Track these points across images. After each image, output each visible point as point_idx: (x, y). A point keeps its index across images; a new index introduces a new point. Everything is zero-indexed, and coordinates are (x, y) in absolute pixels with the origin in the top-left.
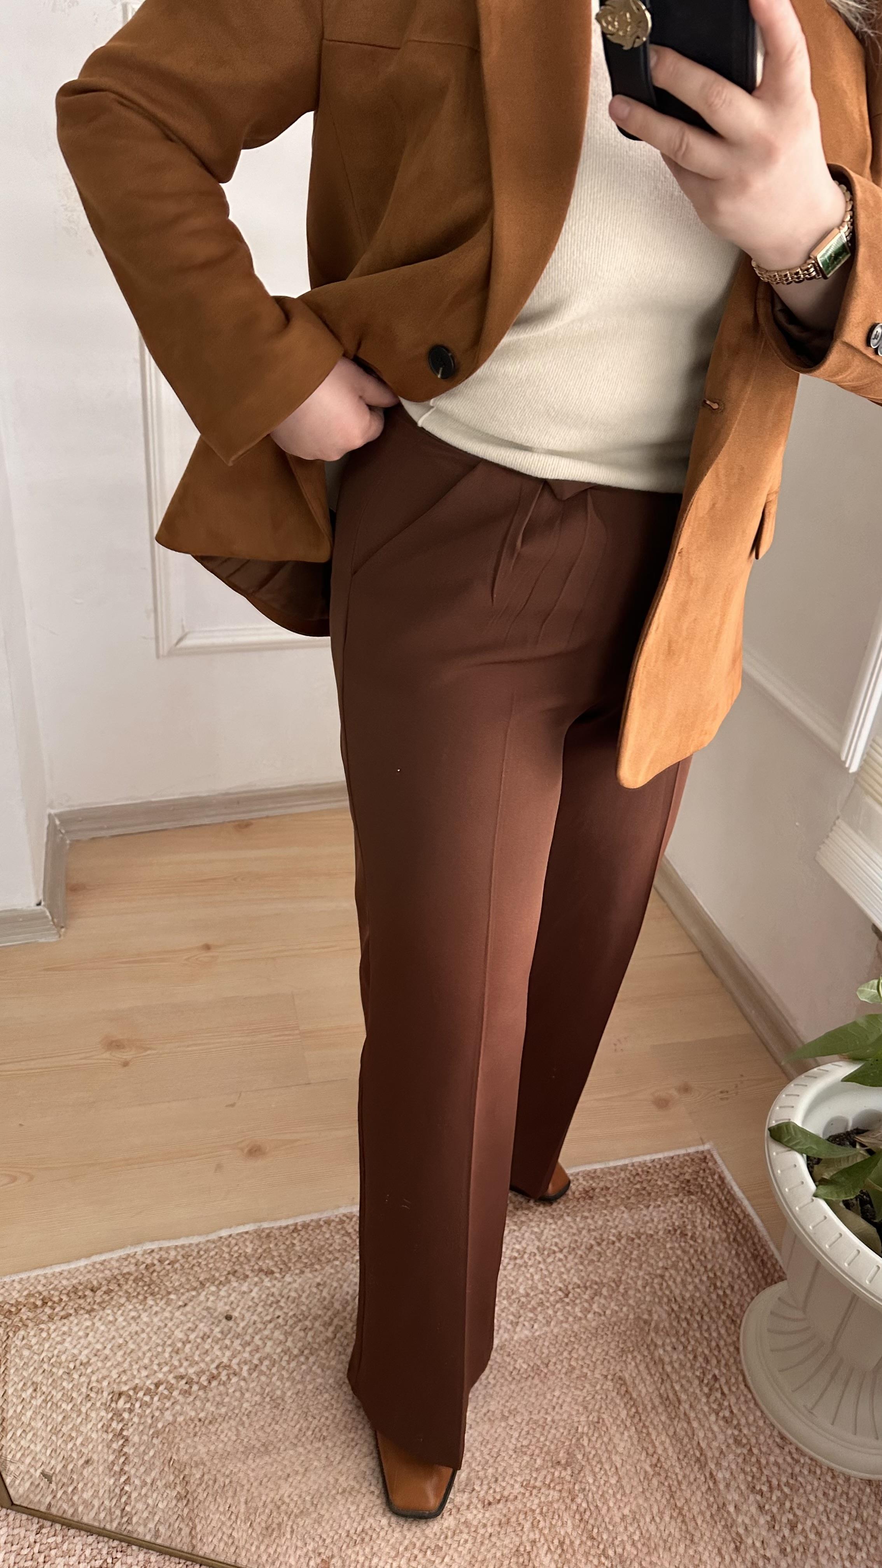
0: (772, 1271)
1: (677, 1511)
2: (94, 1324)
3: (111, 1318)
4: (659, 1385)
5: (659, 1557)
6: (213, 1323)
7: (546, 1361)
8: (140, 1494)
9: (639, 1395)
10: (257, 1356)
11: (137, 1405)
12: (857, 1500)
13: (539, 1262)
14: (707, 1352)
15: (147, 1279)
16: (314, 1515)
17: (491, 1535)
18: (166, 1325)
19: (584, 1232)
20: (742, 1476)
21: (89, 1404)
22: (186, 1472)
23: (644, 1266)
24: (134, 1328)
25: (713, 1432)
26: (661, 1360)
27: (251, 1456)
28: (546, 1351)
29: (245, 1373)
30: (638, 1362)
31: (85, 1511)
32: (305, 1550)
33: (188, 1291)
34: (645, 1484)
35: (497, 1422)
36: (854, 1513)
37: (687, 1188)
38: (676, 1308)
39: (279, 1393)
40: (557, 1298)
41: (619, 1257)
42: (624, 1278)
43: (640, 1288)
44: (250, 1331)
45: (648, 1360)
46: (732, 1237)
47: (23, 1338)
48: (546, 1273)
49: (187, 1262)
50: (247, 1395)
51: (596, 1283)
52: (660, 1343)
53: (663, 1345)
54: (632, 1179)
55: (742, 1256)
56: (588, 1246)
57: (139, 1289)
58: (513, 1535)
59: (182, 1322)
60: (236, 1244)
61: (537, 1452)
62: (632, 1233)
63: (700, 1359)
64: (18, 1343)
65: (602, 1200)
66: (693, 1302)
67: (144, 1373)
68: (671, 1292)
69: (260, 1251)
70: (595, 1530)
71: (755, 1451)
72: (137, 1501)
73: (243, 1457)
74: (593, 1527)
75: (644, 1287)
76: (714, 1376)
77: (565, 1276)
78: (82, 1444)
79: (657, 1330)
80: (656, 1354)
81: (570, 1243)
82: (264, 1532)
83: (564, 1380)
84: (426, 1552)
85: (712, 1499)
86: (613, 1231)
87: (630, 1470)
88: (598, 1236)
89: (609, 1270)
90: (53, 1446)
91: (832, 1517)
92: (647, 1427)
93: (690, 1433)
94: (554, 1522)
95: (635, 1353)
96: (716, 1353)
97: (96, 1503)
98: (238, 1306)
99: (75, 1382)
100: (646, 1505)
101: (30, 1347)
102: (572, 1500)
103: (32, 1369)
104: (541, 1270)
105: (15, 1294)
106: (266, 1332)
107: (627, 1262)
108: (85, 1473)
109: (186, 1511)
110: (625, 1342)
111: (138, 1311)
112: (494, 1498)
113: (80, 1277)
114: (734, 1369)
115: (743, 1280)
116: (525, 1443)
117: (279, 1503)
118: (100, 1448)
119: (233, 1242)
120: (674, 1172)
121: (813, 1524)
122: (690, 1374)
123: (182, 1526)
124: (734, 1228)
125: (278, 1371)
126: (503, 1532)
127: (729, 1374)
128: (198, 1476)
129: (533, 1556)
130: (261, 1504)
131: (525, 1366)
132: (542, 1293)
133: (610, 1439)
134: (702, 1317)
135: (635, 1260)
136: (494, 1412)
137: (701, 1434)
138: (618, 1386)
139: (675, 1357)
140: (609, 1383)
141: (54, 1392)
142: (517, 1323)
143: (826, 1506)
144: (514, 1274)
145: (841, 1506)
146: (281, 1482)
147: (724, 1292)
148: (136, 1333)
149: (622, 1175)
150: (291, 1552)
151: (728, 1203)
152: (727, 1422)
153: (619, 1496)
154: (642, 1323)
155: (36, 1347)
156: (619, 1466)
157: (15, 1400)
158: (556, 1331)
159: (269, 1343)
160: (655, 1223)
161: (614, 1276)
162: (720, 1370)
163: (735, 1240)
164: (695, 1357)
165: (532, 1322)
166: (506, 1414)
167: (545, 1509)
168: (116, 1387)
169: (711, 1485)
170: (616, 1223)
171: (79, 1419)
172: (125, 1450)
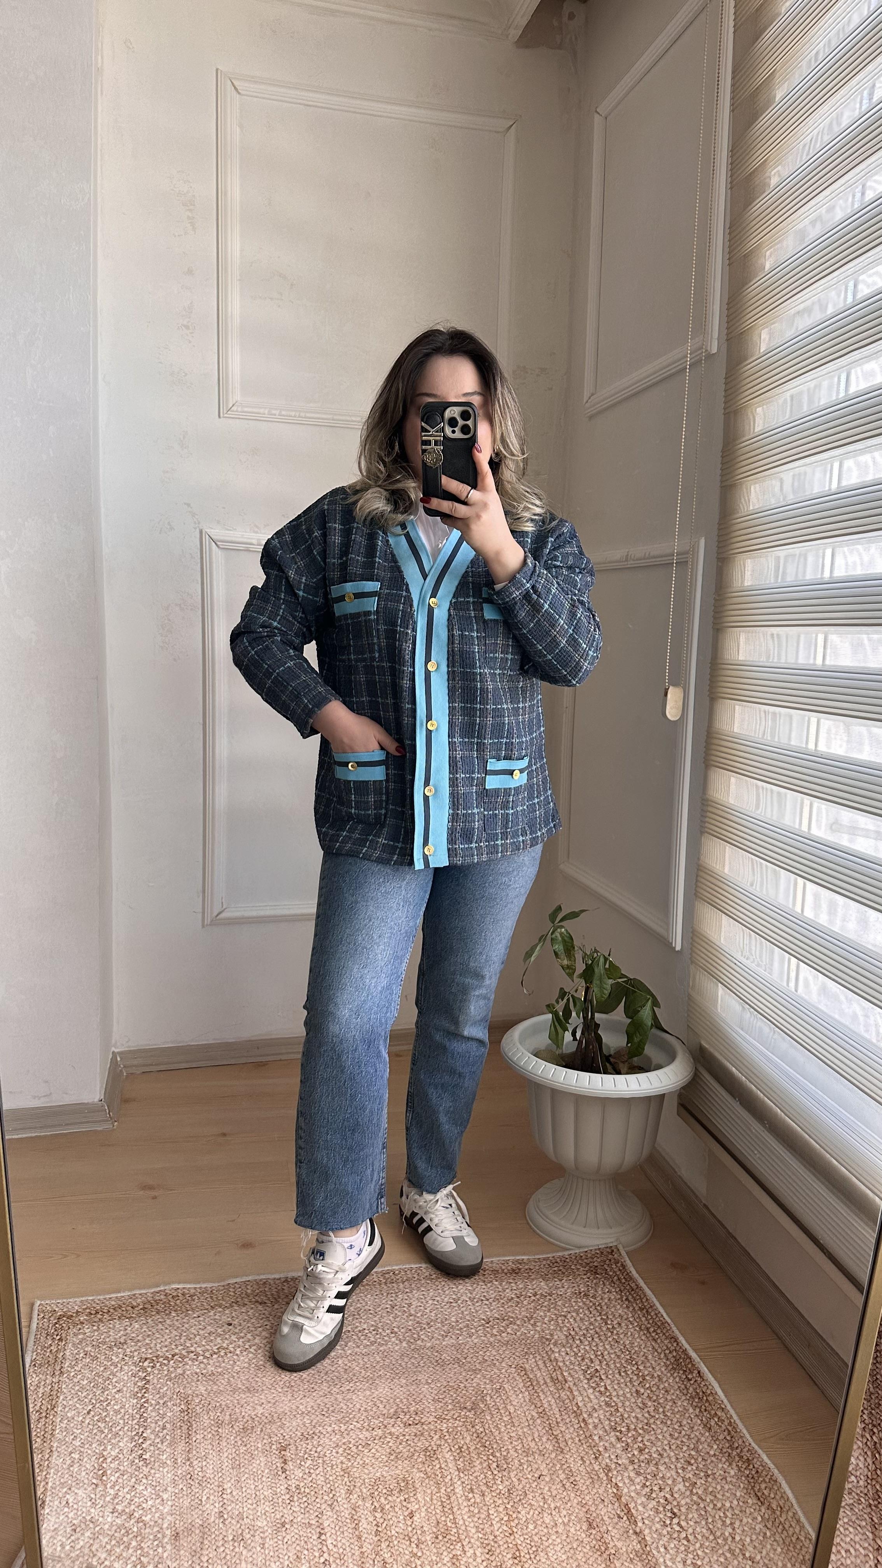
0: (654, 1317)
1: (553, 1436)
2: (131, 1324)
3: (144, 1322)
4: (551, 1372)
5: (534, 1458)
6: (218, 1327)
7: (465, 1356)
8: (154, 1408)
9: (535, 1376)
10: (249, 1344)
11: (158, 1364)
12: (696, 1439)
13: (469, 1306)
14: (592, 1357)
15: (173, 1304)
16: (279, 1424)
17: (408, 1440)
18: (183, 1326)
19: (507, 1291)
20: (607, 1422)
21: (123, 1363)
22: (189, 1399)
23: (552, 1310)
24: (160, 1327)
25: (589, 1398)
27: (237, 1393)
28: (466, 1351)
29: (238, 1352)
30: (537, 1359)
31: (115, 1414)
32: (270, 1440)
33: (202, 1310)
34: (531, 1422)
37: (594, 1270)
38: (573, 1333)
40: (480, 1324)
41: (533, 1304)
42: (534, 1316)
43: (546, 1322)
44: (244, 1331)
45: (545, 1359)
46: (624, 1298)
47: (80, 1329)
48: (473, 1311)
49: (203, 1296)
50: (238, 1363)
51: (512, 1317)
52: (556, 1350)
53: (559, 1351)
54: (551, 1265)
55: (631, 1309)
56: (510, 1298)
57: (166, 1308)
58: (424, 1441)
60: (240, 1287)
61: (450, 1401)
62: (546, 1292)
63: (586, 1360)
64: (76, 1332)
65: (525, 1275)
66: (587, 1330)
67: (166, 1349)
68: (571, 1325)
69: (257, 1291)
70: (488, 1443)
71: (621, 1410)
72: (152, 1411)
73: (231, 1393)
74: (486, 1441)
75: (550, 1322)
76: (597, 1369)
77: (488, 1313)
78: (116, 1382)
79: (555, 1344)
80: (553, 1356)
81: (496, 1295)
82: (241, 1430)
83: (477, 1366)
84: (358, 1447)
85: (581, 1432)
86: (531, 1291)
87: (520, 1414)
88: (518, 1293)
89: (523, 1311)
92: (538, 1393)
93: (571, 1398)
94: (456, 1437)
95: (537, 1355)
96: (600, 1358)
97: (122, 1411)
98: (238, 1319)
99: (115, 1352)
100: (529, 1432)
101: (84, 1334)
102: (473, 1427)
103: (84, 1344)
104: (471, 1309)
105: (77, 1308)
106: (256, 1332)
107: (538, 1307)
108: (117, 1396)
109: (186, 1417)
110: (529, 1348)
111: (164, 1319)
112: (413, 1422)
113: (125, 1301)
114: (612, 1366)
115: (630, 1321)
116: (441, 1397)
117: (254, 1417)
118: (128, 1385)
119: (237, 1286)
120: (585, 1261)
122: (577, 1368)
123: (182, 1425)
124: (628, 1293)
126: (417, 1439)
127: (608, 1369)
128: (197, 1401)
129: (437, 1452)
131: (449, 1358)
132: (469, 1321)
133: (508, 1398)
134: (593, 1339)
135: (545, 1307)
137: (580, 1399)
138: (519, 1371)
139: (567, 1358)
140: (513, 1369)
141: (99, 1356)
142: (446, 1336)
143: (670, 1442)
144: (449, 1310)
145: (682, 1442)
146: (258, 1407)
147: (613, 1326)
148: (162, 1329)
151: (626, 1278)
152: (601, 1393)
153: (509, 1427)
154: (544, 1340)
155: (88, 1334)
156: (512, 1411)
157: (71, 1358)
158: (476, 1340)
159: (257, 1338)
160: (565, 1289)
161: (527, 1315)
162: (601, 1367)
163: (627, 1299)
164: (583, 1360)
165: (458, 1336)
166: (430, 1381)
167: (450, 1430)
168: (144, 1356)
169: (583, 1425)
170: (534, 1287)
171: (115, 1370)
172: (146, 1386)
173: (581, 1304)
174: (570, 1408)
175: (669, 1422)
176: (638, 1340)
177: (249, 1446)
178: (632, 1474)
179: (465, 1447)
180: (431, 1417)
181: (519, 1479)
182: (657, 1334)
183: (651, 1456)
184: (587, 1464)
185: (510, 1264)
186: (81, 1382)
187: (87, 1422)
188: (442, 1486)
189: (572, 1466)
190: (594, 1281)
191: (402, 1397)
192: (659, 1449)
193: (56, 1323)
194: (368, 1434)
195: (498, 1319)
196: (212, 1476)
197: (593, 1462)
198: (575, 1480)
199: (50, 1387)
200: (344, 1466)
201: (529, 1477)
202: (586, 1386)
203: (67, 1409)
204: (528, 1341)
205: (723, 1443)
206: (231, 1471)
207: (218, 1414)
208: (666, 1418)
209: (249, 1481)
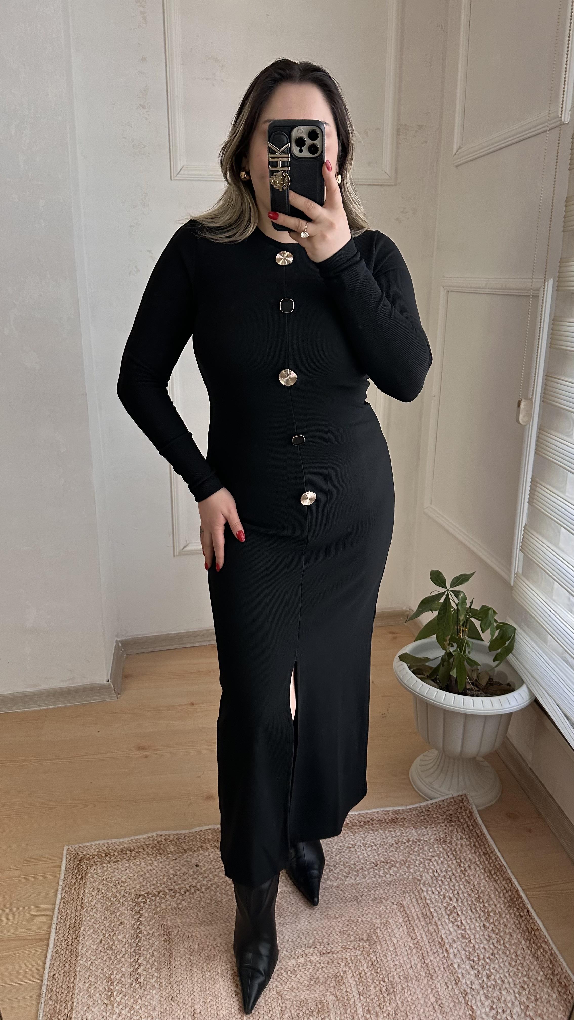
0: (494, 861)
1: (425, 965)
2: (130, 865)
3: (138, 863)
4: (422, 909)
5: (412, 984)
6: (189, 868)
7: (361, 894)
8: (146, 938)
9: (411, 912)
10: (210, 883)
11: (148, 900)
12: (528, 967)
13: (363, 850)
14: (451, 895)
15: (158, 848)
17: (323, 967)
18: (165, 868)
19: (389, 838)
20: (463, 952)
21: (124, 899)
22: (170, 930)
23: (421, 854)
24: (150, 868)
25: (450, 931)
26: (425, 897)
27: (203, 925)
28: (362, 890)
29: (203, 890)
30: (412, 897)
31: (118, 943)
32: (226, 967)
33: (178, 853)
34: (409, 952)
35: (331, 919)
36: (525, 973)
37: (450, 819)
38: (436, 874)
39: (220, 899)
40: (371, 867)
41: (407, 849)
42: (408, 859)
43: (417, 865)
44: (207, 872)
45: (417, 897)
46: (472, 844)
47: (95, 870)
48: (366, 855)
49: (178, 841)
50: (203, 899)
51: (393, 861)
52: (425, 889)
53: (427, 891)
54: (419, 814)
55: (478, 854)
56: (391, 844)
57: (153, 851)
58: (334, 968)
59: (174, 867)
60: (204, 835)
61: (352, 933)
62: (416, 839)
63: (447, 899)
64: (92, 871)
65: (401, 823)
66: (447, 872)
67: (153, 887)
68: (435, 867)
70: (379, 969)
71: (473, 941)
72: (144, 941)
73: (199, 926)
74: (378, 968)
75: (420, 865)
76: (454, 906)
77: (376, 857)
78: (119, 915)
79: (424, 884)
80: (423, 895)
81: (381, 842)
82: (207, 958)
83: (370, 903)
84: (287, 972)
85: (445, 961)
86: (406, 838)
87: (401, 945)
88: (397, 840)
89: (401, 855)
90: (106, 916)
91: (512, 974)
92: (413, 927)
93: (437, 932)
94: (357, 964)
95: (411, 894)
96: (456, 896)
97: (124, 940)
98: (202, 861)
99: (118, 889)
100: (408, 961)
101: (97, 874)
102: (368, 956)
103: (97, 883)
104: (364, 854)
105: (92, 851)
106: (215, 873)
107: (411, 852)
108: (120, 927)
109: (168, 946)
110: (406, 888)
111: (152, 861)
112: (326, 952)
113: (125, 845)
114: (466, 904)
115: (477, 864)
116: (345, 929)
117: (215, 946)
118: (128, 918)
119: (202, 833)
120: (443, 810)
121: (500, 977)
122: (440, 905)
123: (166, 952)
124: (475, 840)
125: (220, 890)
126: (329, 966)
127: (462, 906)
128: (176, 932)
129: (344, 978)
130: (206, 946)
131: (350, 896)
132: (363, 864)
133: (392, 931)
134: (451, 880)
135: (416, 852)
136: (330, 915)
137: (443, 932)
138: (399, 907)
139: (433, 896)
140: (395, 906)
141: (107, 893)
142: (348, 877)
143: (509, 969)
144: (349, 854)
145: (518, 969)
147: (465, 869)
148: (151, 870)
149: (414, 812)
150: (219, 967)
151: (473, 827)
152: (458, 927)
153: (393, 956)
154: (416, 881)
155: (100, 874)
156: (395, 942)
157: (88, 895)
158: (368, 881)
159: (217, 878)
160: (430, 836)
161: (404, 858)
162: (458, 904)
163: (474, 845)
164: (444, 898)
165: (356, 877)
166: (337, 916)
167: (353, 958)
168: (138, 892)
169: (446, 955)
170: (408, 834)
171: (119, 905)
172: (141, 919)
173: (441, 849)
174: (436, 939)
175: (508, 953)
176: (484, 881)
177: (212, 972)
178: (483, 998)
179: (363, 973)
180: (339, 947)
181: (402, 1002)
182: (497, 875)
183: (496, 982)
184: (450, 989)
185: (391, 814)
186: (95, 915)
187: (99, 950)
188: (348, 1008)
189: (439, 990)
190: (450, 829)
191: (318, 930)
192: (502, 976)
193: (79, 864)
194: (294, 962)
195: (383, 862)
196: (187, 998)
197: (454, 987)
198: (442, 1003)
199: (74, 920)
200: (278, 989)
201: (409, 1000)
202: (447, 921)
203: (86, 938)
204: (405, 882)
205: (547, 970)
206: (200, 993)
207: (191, 943)
208: (506, 949)
209: (212, 1003)
